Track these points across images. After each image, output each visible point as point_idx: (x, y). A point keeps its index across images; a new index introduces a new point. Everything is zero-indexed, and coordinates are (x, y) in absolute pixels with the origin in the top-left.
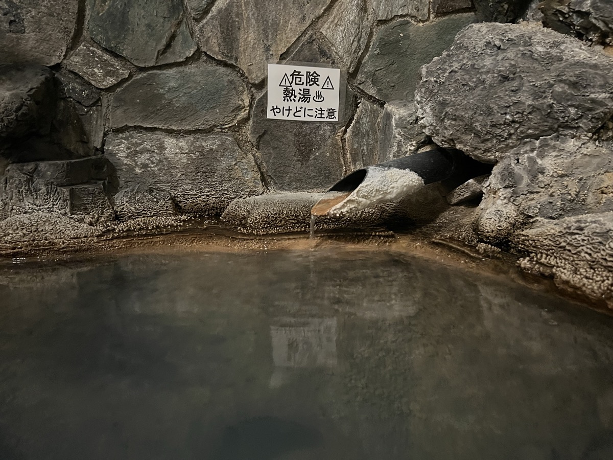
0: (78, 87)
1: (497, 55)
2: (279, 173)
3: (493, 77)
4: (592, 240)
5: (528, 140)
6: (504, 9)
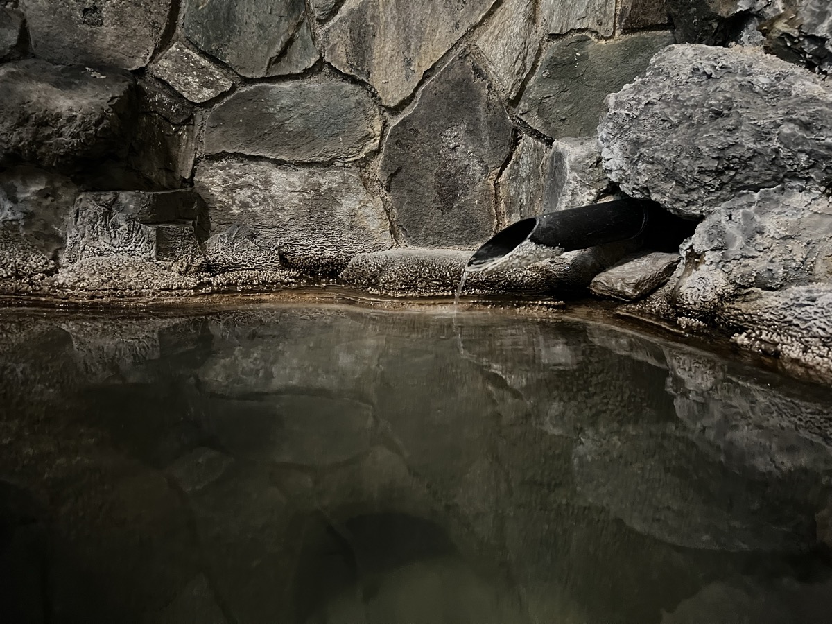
0: (166, 99)
1: (707, 85)
2: (413, 223)
3: (703, 112)
4: (827, 312)
5: (745, 192)
6: (713, 28)
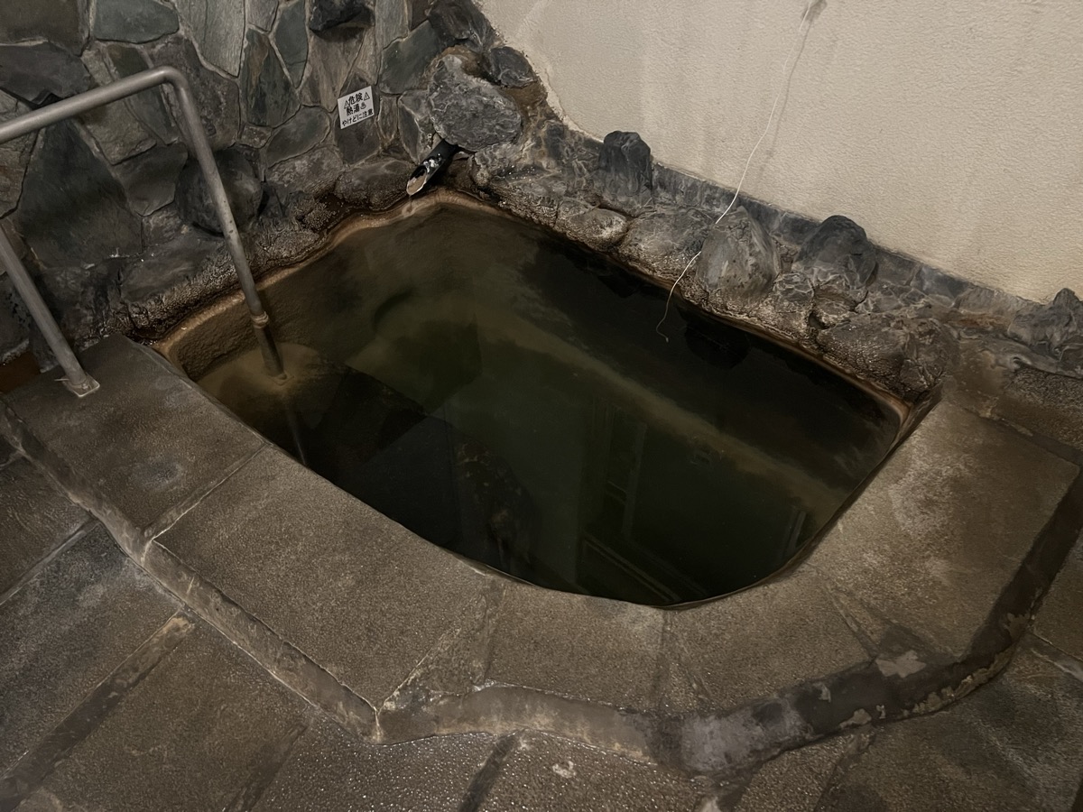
0: (248, 152)
2: (351, 155)
3: (469, 114)
5: (488, 146)
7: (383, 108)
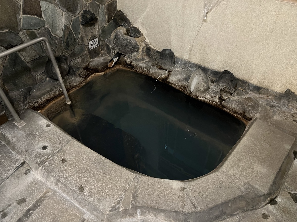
0: (64, 57)
3: (125, 45)
5: (130, 53)
7: (101, 44)
